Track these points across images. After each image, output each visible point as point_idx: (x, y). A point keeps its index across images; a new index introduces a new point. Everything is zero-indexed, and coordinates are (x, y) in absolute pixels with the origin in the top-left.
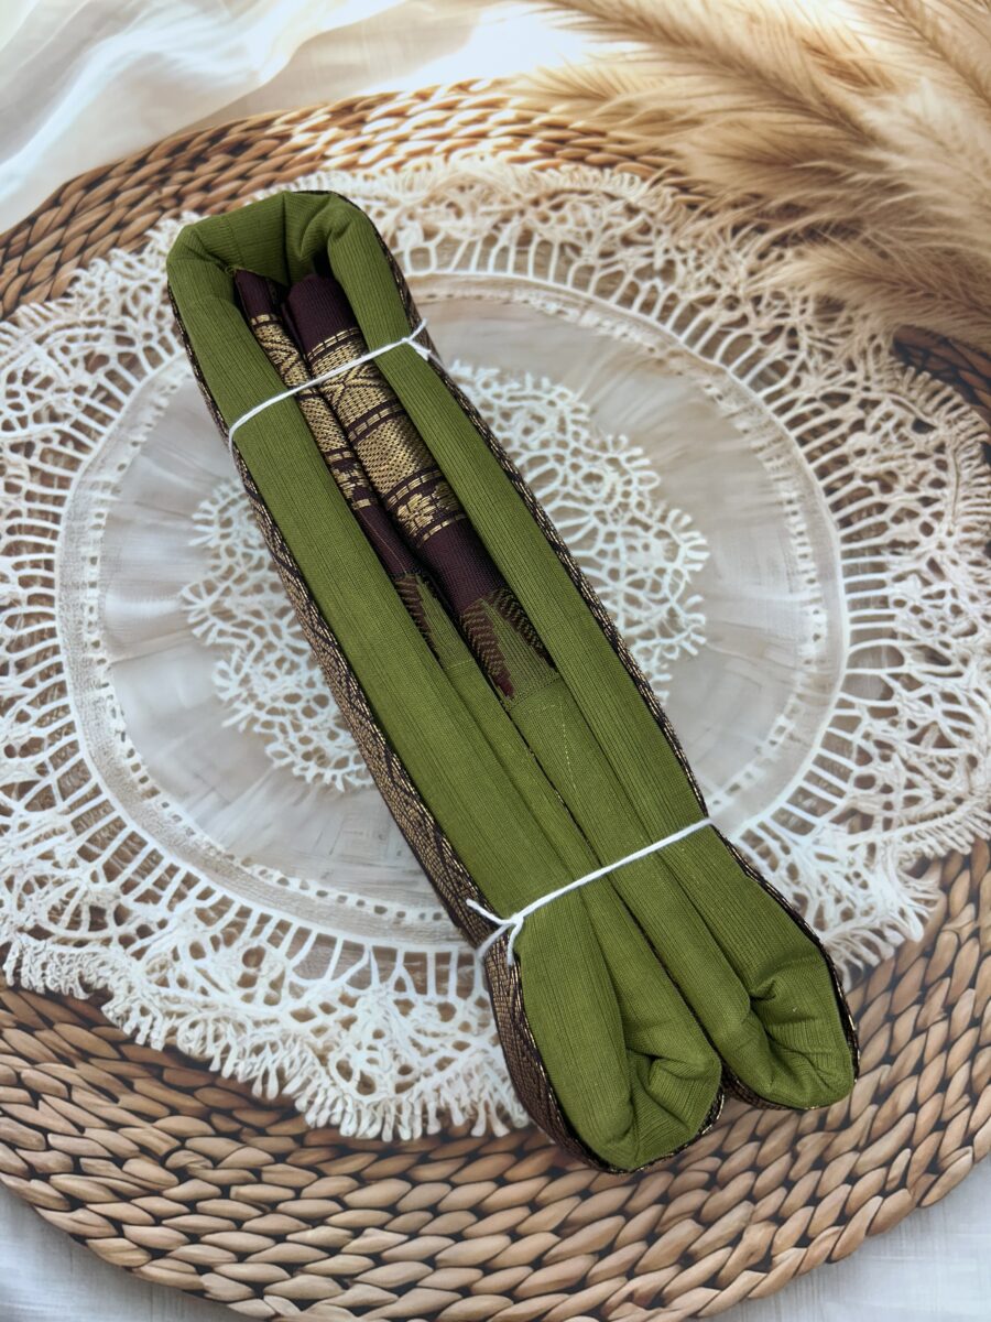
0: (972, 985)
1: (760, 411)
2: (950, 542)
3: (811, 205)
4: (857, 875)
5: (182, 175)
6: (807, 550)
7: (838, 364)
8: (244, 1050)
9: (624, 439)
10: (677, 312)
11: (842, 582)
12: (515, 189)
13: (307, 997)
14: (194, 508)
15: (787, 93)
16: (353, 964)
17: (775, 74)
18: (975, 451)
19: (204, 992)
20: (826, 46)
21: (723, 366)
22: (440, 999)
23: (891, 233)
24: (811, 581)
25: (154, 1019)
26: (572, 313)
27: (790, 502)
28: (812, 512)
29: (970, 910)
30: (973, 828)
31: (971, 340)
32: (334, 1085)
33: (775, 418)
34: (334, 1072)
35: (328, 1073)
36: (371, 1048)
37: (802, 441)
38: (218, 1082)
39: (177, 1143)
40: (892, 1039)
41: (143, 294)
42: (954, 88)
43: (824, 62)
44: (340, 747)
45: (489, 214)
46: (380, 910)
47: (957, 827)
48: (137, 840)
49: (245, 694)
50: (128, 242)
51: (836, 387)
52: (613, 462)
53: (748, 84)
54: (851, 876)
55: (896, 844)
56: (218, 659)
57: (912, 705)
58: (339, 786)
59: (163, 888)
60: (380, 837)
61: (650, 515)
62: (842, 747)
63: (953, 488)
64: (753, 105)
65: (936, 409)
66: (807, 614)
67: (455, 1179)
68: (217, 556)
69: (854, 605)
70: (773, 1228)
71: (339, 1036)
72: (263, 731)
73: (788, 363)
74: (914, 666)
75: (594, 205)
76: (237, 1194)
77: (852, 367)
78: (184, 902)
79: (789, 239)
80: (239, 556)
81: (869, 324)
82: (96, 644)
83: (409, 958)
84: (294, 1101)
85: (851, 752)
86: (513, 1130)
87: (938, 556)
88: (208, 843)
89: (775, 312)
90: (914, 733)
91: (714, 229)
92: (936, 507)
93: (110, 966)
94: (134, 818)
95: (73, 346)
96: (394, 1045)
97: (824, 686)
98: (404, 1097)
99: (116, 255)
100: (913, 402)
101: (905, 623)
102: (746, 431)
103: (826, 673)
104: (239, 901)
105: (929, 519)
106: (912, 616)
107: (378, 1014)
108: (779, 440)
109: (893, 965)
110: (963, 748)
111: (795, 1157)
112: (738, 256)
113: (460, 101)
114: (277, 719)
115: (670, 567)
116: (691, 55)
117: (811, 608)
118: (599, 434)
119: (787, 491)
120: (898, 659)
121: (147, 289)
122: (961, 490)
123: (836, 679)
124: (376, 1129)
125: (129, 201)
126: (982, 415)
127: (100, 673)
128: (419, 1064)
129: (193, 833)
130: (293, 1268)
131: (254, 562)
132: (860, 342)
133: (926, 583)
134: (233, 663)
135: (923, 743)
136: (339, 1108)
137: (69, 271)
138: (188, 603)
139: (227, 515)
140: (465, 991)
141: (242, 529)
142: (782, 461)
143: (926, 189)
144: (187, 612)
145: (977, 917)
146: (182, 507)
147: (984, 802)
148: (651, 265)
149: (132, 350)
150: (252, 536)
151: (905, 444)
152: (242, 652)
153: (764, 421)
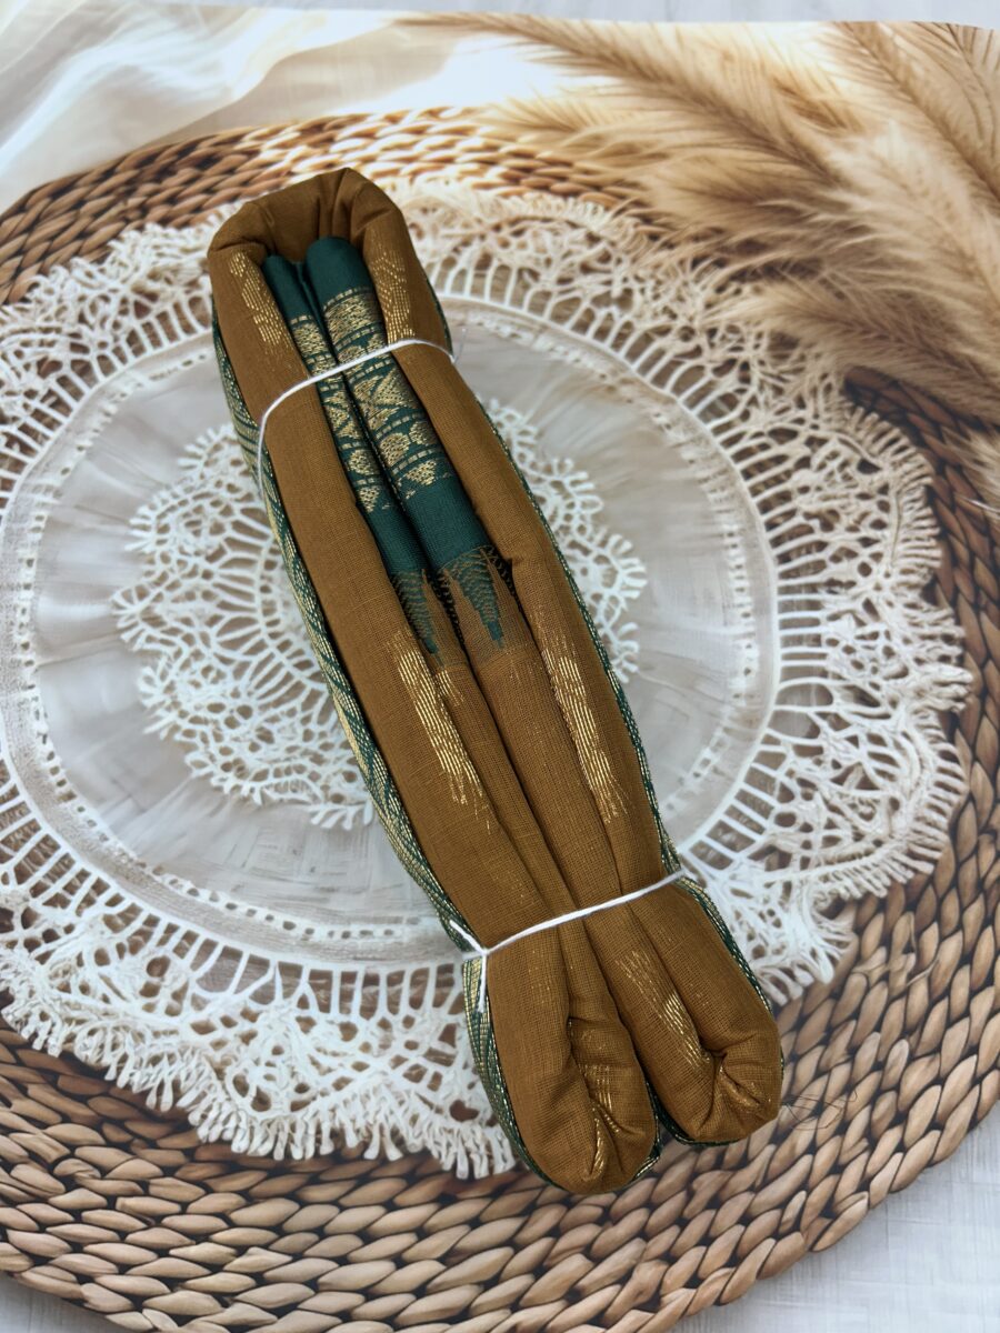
0: (878, 1028)
1: (708, 442)
2: (886, 583)
3: (771, 242)
4: (772, 913)
5: (148, 187)
6: (745, 583)
7: (788, 400)
8: (142, 1061)
9: (569, 463)
10: (631, 341)
11: (777, 617)
12: (477, 214)
13: (208, 1009)
14: (132, 512)
15: (754, 130)
16: (256, 979)
17: (745, 112)
18: (918, 494)
19: (106, 999)
20: (796, 84)
21: (673, 396)
22: (344, 1019)
23: (849, 274)
24: (746, 615)
25: (53, 1025)
26: (526, 337)
27: (731, 535)
28: (751, 546)
29: (881, 954)
30: (891, 871)
31: (921, 383)
32: (229, 1099)
33: (722, 449)
34: (230, 1087)
35: (224, 1087)
36: (269, 1064)
37: (747, 474)
38: (112, 1092)
39: (66, 1151)
41: (101, 304)
42: (923, 132)
43: (794, 102)
44: (260, 760)
45: (449, 237)
46: (289, 926)
47: (875, 870)
48: (50, 843)
49: (169, 702)
50: (90, 252)
51: (785, 423)
52: (557, 485)
53: (718, 120)
54: (765, 912)
55: (812, 884)
56: (145, 664)
57: (837, 745)
58: (257, 799)
59: (72, 893)
60: (295, 852)
61: (591, 539)
62: (764, 783)
63: (894, 530)
64: (719, 141)
65: (882, 450)
66: (739, 648)
67: (344, 1201)
68: (152, 562)
69: (787, 641)
70: (663, 1267)
71: (238, 1049)
72: (184, 739)
73: (738, 397)
74: (842, 706)
75: (555, 232)
76: (124, 1206)
77: (801, 404)
78: (93, 907)
79: (748, 275)
80: (173, 563)
81: (821, 362)
82: (26, 646)
83: (314, 975)
84: (188, 1114)
85: (773, 789)
86: (407, 1155)
87: (875, 597)
88: (120, 850)
89: (729, 345)
90: (838, 773)
91: (674, 261)
92: (876, 548)
93: (13, 969)
94: (49, 821)
95: (27, 351)
96: (293, 1063)
97: (751, 721)
98: (299, 1115)
99: (77, 264)
100: (860, 442)
101: (837, 663)
102: (692, 462)
103: (754, 707)
104: (148, 910)
105: (867, 560)
106: (844, 655)
107: (279, 1030)
108: (724, 472)
109: (800, 1005)
110: (887, 790)
111: (691, 1195)
112: (696, 289)
113: (428, 127)
114: (199, 728)
115: (607, 593)
116: (662, 91)
117: (744, 642)
118: (544, 457)
119: (728, 524)
120: (826, 697)
121: (106, 299)
122: (901, 532)
123: (763, 716)
124: (268, 1146)
125: (95, 210)
126: (927, 457)
127: (27, 675)
128: (317, 1083)
129: (106, 839)
130: (174, 1282)
131: (188, 569)
132: (811, 380)
133: (861, 623)
134: (159, 670)
135: (846, 784)
136: (232, 1124)
137: (29, 276)
138: (120, 607)
139: (164, 521)
140: (368, 1011)
141: (179, 535)
142: (726, 493)
143: (887, 233)
144: (117, 617)
145: (888, 960)
146: (119, 512)
147: (903, 845)
148: (608, 294)
149: (86, 357)
150: (188, 543)
151: (850, 483)
152: (169, 659)
153: (711, 452)
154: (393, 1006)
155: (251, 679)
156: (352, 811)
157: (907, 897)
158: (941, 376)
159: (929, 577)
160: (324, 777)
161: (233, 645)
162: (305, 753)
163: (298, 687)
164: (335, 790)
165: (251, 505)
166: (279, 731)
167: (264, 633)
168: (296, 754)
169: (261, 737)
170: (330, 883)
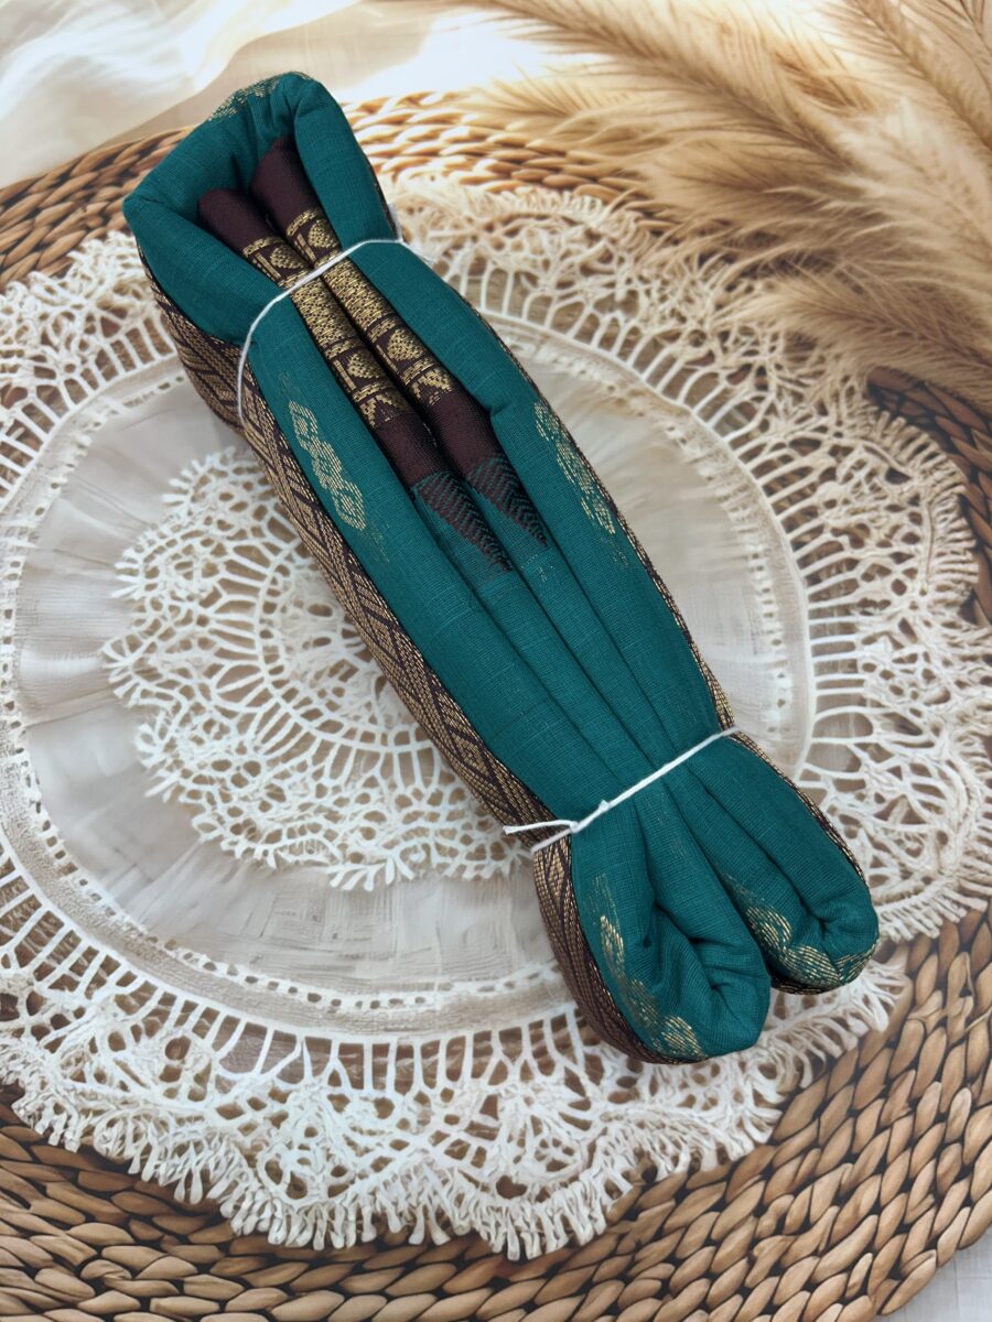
0: (938, 1078)
1: (726, 458)
2: (923, 601)
3: (782, 234)
5: (108, 192)
6: (773, 608)
7: (809, 407)
8: (166, 1151)
10: (639, 348)
11: (809, 643)
12: (467, 213)
13: (234, 1092)
14: (118, 557)
15: (759, 111)
16: (283, 1056)
17: (747, 90)
18: (951, 504)
19: (124, 1087)
20: (800, 60)
21: (687, 407)
22: (378, 1094)
23: (867, 266)
24: (777, 642)
25: (69, 1117)
26: (528, 347)
27: (756, 556)
28: (777, 567)
29: (937, 998)
30: (942, 910)
31: (948, 383)
32: (263, 1187)
33: (741, 464)
34: (263, 1174)
35: (256, 1174)
36: (302, 1147)
37: (769, 490)
38: (138, 1186)
39: (93, 1252)
40: (854, 1135)
41: (65, 321)
42: (935, 109)
43: (799, 79)
44: (272, 820)
45: (440, 238)
46: (314, 998)
47: (925, 909)
48: (52, 920)
49: (170, 761)
50: (48, 265)
51: (807, 432)
53: (718, 100)
56: (142, 721)
57: (880, 777)
58: (271, 862)
59: (80, 974)
60: (315, 918)
63: (927, 544)
64: (723, 123)
65: (911, 458)
66: (771, 678)
67: (390, 1291)
68: (142, 609)
69: (821, 669)
71: (269, 1134)
72: (190, 801)
73: (756, 405)
74: (882, 736)
75: (552, 231)
76: (158, 1307)
77: (823, 411)
78: (103, 988)
79: (759, 271)
80: (165, 609)
81: (842, 363)
82: (10, 706)
83: (345, 1049)
84: (220, 1206)
86: (454, 1238)
87: (911, 617)
88: (129, 924)
89: (743, 349)
90: (882, 807)
91: (680, 257)
92: (909, 564)
93: (22, 1060)
94: (49, 897)
96: (328, 1144)
97: (788, 756)
98: (337, 1200)
99: (35, 278)
100: (887, 449)
101: (875, 689)
102: (710, 479)
103: (791, 741)
104: (162, 988)
105: (901, 577)
106: (882, 681)
107: (311, 1110)
108: (744, 488)
109: (856, 1056)
110: (934, 823)
111: (752, 1262)
112: (705, 288)
113: (409, 116)
114: (205, 788)
116: (656, 68)
117: (776, 672)
119: (752, 544)
120: (865, 726)
121: (70, 316)
122: (935, 546)
123: (801, 749)
124: (307, 1235)
125: (50, 220)
126: (959, 465)
128: (355, 1165)
129: (113, 914)
131: (182, 616)
132: (832, 383)
133: (898, 646)
134: (158, 727)
135: (891, 818)
136: (267, 1213)
138: (112, 661)
139: (153, 564)
140: (403, 1085)
141: (169, 578)
142: (747, 512)
143: (904, 220)
144: (108, 670)
145: (944, 1004)
146: (104, 555)
147: (953, 881)
148: (612, 296)
149: (52, 383)
150: (180, 588)
151: (877, 495)
152: (167, 714)
153: (729, 468)
154: (430, 1079)
155: (257, 732)
156: (372, 871)
157: (961, 937)
158: (969, 376)
159: (967, 593)
160: (340, 836)
161: (236, 696)
162: (320, 810)
163: (308, 739)
164: (353, 848)
165: (244, 543)
166: (290, 787)
167: (269, 680)
168: (310, 811)
169: (271, 795)
170: (353, 950)
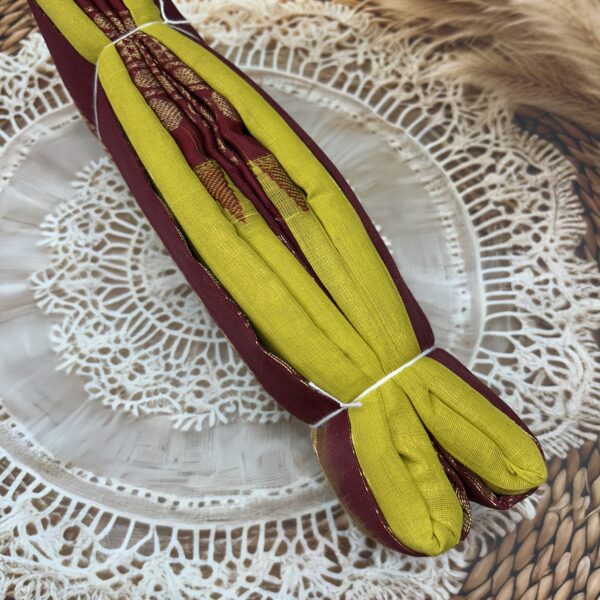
0: (568, 549)
1: (427, 158)
2: (552, 246)
3: (460, 26)
6: (458, 250)
7: (478, 128)
10: (372, 93)
11: (481, 272)
12: (265, 14)
13: (108, 562)
14: (42, 220)
16: (141, 538)
18: (568, 186)
19: (35, 559)
21: (402, 128)
22: (202, 563)
23: (512, 44)
24: (460, 272)
26: (302, 93)
27: (446, 218)
28: (461, 225)
29: (566, 497)
30: (568, 440)
31: (564, 113)
33: (436, 162)
37: (455, 178)
40: (515, 588)
41: (16, 81)
44: (136, 385)
45: (248, 29)
46: (162, 500)
47: (558, 440)
49: (71, 348)
50: (8, 48)
51: (477, 143)
56: (54, 323)
57: (527, 356)
58: (135, 412)
59: (9, 485)
60: (163, 448)
63: (554, 211)
65: (542, 159)
66: (457, 294)
68: (56, 252)
69: (489, 288)
71: (130, 589)
72: (84, 373)
73: (445, 127)
74: (528, 330)
75: (318, 24)
77: (487, 130)
78: (24, 494)
79: (446, 48)
80: (71, 253)
81: (498, 103)
83: (182, 534)
87: (545, 257)
88: (42, 452)
89: (437, 94)
90: (528, 375)
91: (397, 40)
92: (543, 223)
96: (169, 596)
97: (468, 343)
100: (527, 154)
101: (523, 301)
102: (417, 171)
103: (471, 334)
104: (63, 493)
105: (538, 231)
106: (527, 296)
107: (159, 574)
108: (440, 177)
109: (515, 535)
110: (562, 386)
112: (413, 58)
114: (93, 365)
117: (460, 290)
119: (444, 211)
120: (517, 324)
121: (19, 78)
122: (559, 212)
123: (476, 338)
125: (10, 21)
126: (572, 162)
129: (32, 445)
131: (81, 257)
132: (492, 114)
133: (536, 274)
134: (64, 327)
135: (535, 382)
138: (35, 285)
139: (64, 224)
140: (219, 557)
141: (74, 233)
142: (441, 191)
143: (535, 17)
144: (34, 291)
145: (571, 501)
146: (33, 220)
147: (575, 422)
148: (355, 63)
149: (7, 117)
150: (81, 239)
151: (522, 181)
152: (71, 318)
153: (429, 164)
154: (236, 552)
155: (128, 330)
156: (201, 418)
157: (581, 457)
158: (577, 109)
159: (579, 241)
160: (181, 396)
161: (115, 307)
162: (167, 379)
163: (160, 334)
164: (189, 404)
165: (122, 211)
166: (148, 365)
167: (136, 296)
168: (161, 380)
169: (136, 370)
170: (189, 468)
